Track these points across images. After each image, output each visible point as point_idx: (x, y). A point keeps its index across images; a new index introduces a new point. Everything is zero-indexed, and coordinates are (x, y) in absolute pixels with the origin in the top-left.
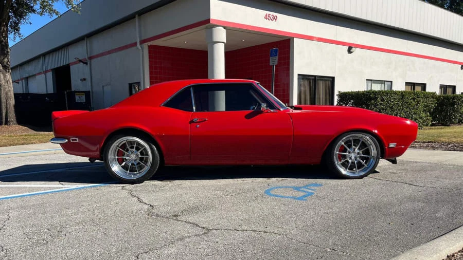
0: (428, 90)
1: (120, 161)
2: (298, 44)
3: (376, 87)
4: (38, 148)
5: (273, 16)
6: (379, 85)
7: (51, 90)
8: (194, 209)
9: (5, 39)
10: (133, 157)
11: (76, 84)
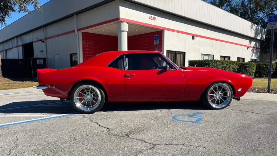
0: (231, 59)
1: (81, 100)
2: (166, 33)
3: (206, 58)
4: (19, 91)
5: (153, 17)
6: (208, 57)
7: (21, 57)
8: (136, 130)
10: (89, 97)
11: (37, 53)
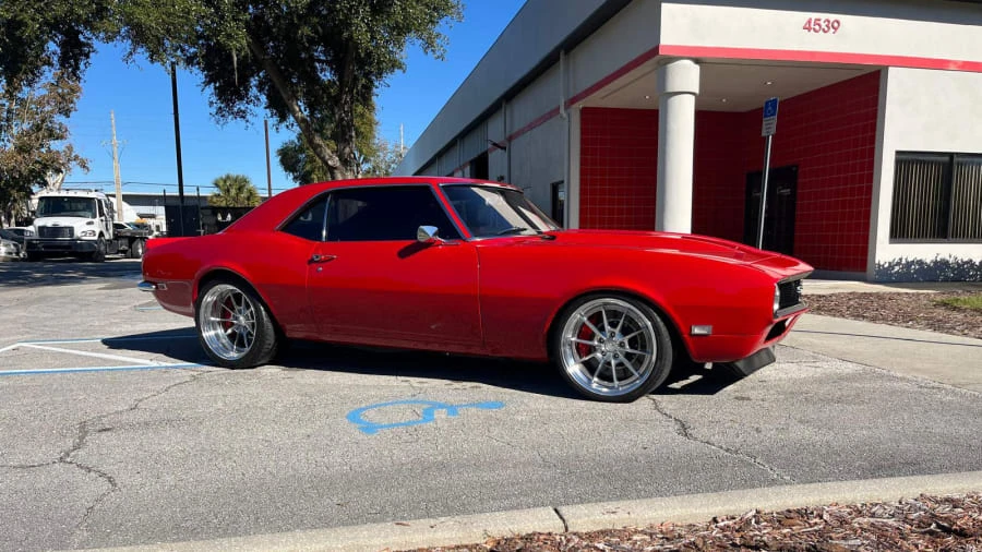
5: (827, 21)
9: (347, 116)
10: (242, 320)
